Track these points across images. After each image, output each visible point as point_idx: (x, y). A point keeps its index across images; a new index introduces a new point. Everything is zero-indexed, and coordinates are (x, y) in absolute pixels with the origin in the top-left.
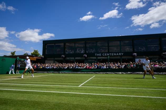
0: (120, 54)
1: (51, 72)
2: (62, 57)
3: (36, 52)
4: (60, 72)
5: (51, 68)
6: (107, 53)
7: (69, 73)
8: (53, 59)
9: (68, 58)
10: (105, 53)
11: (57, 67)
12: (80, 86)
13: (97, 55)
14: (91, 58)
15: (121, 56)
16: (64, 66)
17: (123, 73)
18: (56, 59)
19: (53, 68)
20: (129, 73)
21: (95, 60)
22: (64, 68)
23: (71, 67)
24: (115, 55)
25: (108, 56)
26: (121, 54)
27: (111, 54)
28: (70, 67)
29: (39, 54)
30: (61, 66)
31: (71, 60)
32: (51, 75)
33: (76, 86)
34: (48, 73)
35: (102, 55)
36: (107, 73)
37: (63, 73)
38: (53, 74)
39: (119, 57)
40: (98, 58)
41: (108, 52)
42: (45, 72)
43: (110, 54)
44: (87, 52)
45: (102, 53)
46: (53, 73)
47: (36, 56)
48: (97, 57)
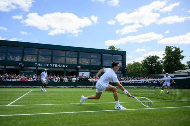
0: (64, 66)
6: (50, 63)
10: (47, 63)
12: (8, 105)
13: (37, 65)
14: (30, 68)
15: (65, 68)
17: (65, 86)
20: (72, 86)
21: (35, 70)
24: (59, 66)
25: (51, 67)
26: (66, 66)
27: (55, 65)
35: (43, 65)
36: (48, 87)
39: (62, 69)
40: (39, 68)
41: (52, 63)
43: (53, 65)
44: (24, 60)
45: (44, 63)
48: (37, 67)
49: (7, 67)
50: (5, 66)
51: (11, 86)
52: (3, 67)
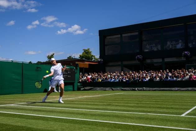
1: (118, 88)
2: (138, 59)
3: (87, 52)
4: (136, 89)
5: (118, 80)
7: (155, 90)
8: (120, 63)
9: (148, 61)
11: (130, 79)
16: (143, 77)
18: (125, 63)
19: (122, 80)
22: (142, 80)
23: (158, 79)
28: (156, 77)
29: (93, 56)
30: (137, 77)
31: (155, 65)
32: (119, 93)
33: (175, 114)
34: (113, 90)
37: (141, 90)
38: (122, 93)
42: (107, 89)
46: (123, 90)
47: (88, 59)
49: (167, 60)
50: (163, 59)
51: (177, 89)
52: (160, 60)
